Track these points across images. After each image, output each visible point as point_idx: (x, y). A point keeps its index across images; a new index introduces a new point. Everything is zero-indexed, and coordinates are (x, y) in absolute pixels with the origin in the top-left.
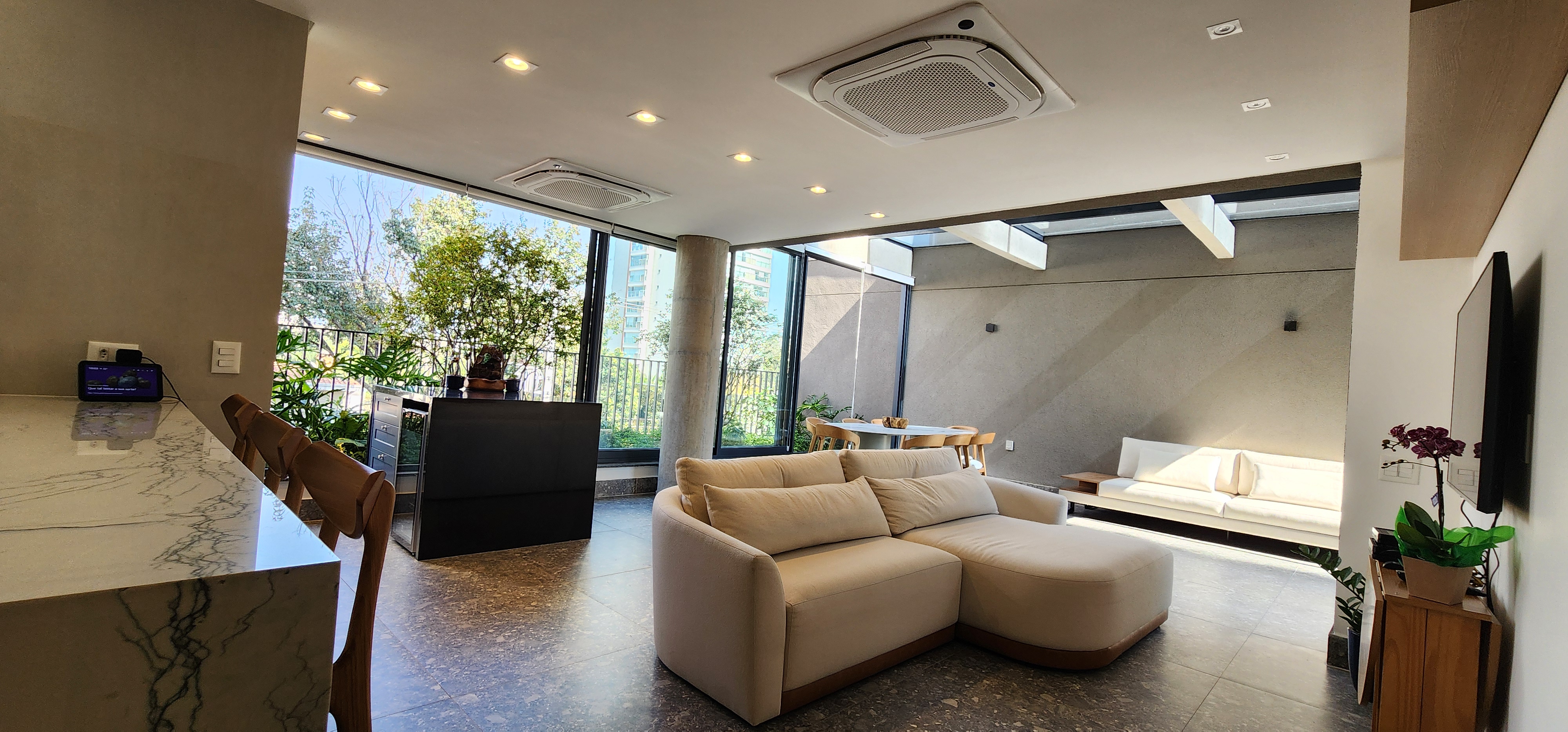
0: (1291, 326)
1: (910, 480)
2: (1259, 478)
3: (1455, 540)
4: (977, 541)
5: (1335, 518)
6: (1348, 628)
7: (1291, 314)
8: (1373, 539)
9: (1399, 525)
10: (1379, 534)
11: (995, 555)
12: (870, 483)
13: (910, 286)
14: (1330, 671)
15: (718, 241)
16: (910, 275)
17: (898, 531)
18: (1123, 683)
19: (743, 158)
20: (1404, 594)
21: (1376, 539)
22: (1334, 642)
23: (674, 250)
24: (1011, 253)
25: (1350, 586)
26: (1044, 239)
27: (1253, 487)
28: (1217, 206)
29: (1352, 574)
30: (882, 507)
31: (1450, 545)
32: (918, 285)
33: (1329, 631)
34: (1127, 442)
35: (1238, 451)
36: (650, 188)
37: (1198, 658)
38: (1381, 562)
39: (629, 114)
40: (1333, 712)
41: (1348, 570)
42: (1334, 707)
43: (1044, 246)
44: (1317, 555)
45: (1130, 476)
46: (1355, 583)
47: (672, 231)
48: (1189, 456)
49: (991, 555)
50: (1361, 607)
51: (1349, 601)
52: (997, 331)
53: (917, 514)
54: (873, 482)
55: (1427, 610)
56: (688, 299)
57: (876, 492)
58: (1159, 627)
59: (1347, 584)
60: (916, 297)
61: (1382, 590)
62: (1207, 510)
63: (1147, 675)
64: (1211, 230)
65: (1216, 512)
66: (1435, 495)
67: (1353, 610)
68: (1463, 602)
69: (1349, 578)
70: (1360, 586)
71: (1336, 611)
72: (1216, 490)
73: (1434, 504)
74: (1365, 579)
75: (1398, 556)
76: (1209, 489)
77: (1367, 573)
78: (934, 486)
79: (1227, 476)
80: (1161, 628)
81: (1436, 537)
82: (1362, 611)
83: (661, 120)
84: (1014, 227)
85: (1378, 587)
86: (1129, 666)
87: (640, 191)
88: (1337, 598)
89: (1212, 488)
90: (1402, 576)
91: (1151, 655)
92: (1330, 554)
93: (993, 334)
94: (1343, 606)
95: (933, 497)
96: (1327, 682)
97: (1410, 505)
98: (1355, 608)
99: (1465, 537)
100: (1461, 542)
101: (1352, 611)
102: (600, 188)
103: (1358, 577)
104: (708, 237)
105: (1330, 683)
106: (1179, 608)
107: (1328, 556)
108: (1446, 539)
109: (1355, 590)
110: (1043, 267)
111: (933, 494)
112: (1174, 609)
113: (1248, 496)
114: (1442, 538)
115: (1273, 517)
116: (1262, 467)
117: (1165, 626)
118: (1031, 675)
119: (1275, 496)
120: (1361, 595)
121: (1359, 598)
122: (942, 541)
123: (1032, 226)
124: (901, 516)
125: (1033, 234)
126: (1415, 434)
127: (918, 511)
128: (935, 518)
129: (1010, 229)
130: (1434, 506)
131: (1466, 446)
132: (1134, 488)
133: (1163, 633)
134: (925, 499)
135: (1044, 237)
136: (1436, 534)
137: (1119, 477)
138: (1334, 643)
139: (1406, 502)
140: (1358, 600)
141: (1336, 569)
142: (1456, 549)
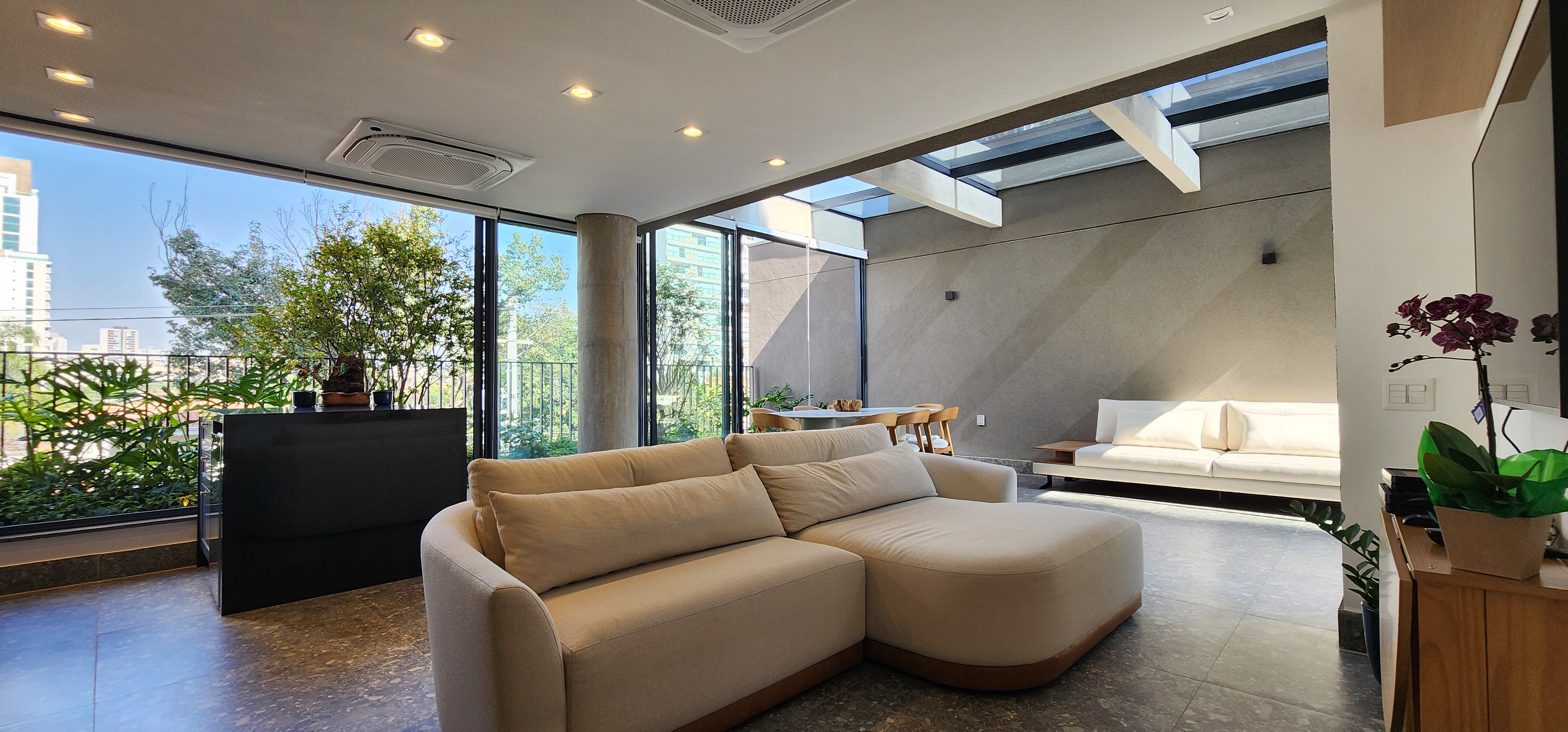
0: (1270, 258)
1: (815, 465)
2: (1249, 429)
3: (1518, 473)
4: (889, 532)
5: (1334, 466)
6: (1362, 603)
7: (1268, 245)
8: (1384, 484)
9: (1427, 460)
10: (1392, 477)
11: (905, 549)
12: (759, 472)
13: (863, 259)
14: (1344, 657)
15: (620, 218)
16: (863, 249)
17: (793, 528)
18: (1074, 703)
19: (581, 92)
20: (1443, 567)
21: (1389, 484)
22: (1347, 619)
23: (574, 233)
24: (959, 209)
25: (1360, 549)
26: (998, 194)
27: (1243, 440)
28: (1174, 130)
29: (1361, 533)
30: (773, 500)
31: (1515, 482)
32: (872, 258)
33: (1339, 607)
34: (1103, 404)
35: (1223, 403)
36: (502, 151)
37: (1177, 656)
38: (1399, 516)
39: (405, 37)
40: (1353, 718)
41: (1354, 528)
42: (1353, 712)
43: (998, 201)
44: (1314, 511)
45: (1109, 441)
46: (1365, 544)
47: (568, 210)
48: (1168, 413)
49: (901, 549)
50: (1376, 574)
51: (1359, 567)
52: (957, 298)
53: (821, 505)
54: (762, 469)
55: (1485, 591)
56: (592, 285)
57: (765, 482)
58: (1131, 617)
59: (1354, 547)
60: (871, 272)
61: (1407, 562)
62: (1194, 470)
63: (1107, 687)
64: (1170, 157)
65: (1205, 472)
66: (1479, 405)
67: (1366, 579)
68: (1541, 572)
69: (1356, 539)
70: (1372, 547)
71: (1344, 580)
72: (1203, 448)
73: (1478, 420)
74: (1378, 539)
75: (1427, 507)
76: (1195, 447)
77: (1381, 532)
78: (848, 469)
79: (1215, 431)
80: (1133, 618)
81: (1485, 471)
82: (1378, 580)
83: (450, 42)
84: (959, 180)
85: (1401, 559)
86: (1087, 678)
87: (494, 156)
88: (1345, 566)
89: (1199, 445)
90: (1437, 538)
91: (1117, 657)
92: (1330, 510)
93: (954, 302)
94: (1353, 575)
95: (844, 483)
96: (1341, 673)
97: (1436, 425)
98: (1369, 576)
99: (1533, 468)
100: (1527, 474)
101: (1365, 581)
102: (442, 155)
103: (1368, 536)
104: (608, 214)
105: (1346, 674)
106: (1158, 589)
107: (1327, 512)
108: (1503, 471)
109: (1367, 554)
110: (1001, 226)
111: (845, 480)
112: (1152, 591)
113: (1239, 451)
114: (1497, 472)
115: (1267, 472)
116: (1251, 417)
117: (1138, 615)
118: (954, 703)
119: (1268, 447)
120: (1374, 559)
121: (1373, 563)
122: (844, 537)
123: (978, 178)
124: (798, 510)
125: (984, 188)
126: (1439, 308)
127: (823, 501)
128: (845, 507)
129: (955, 182)
130: (1479, 423)
131: (1519, 323)
132: (1112, 452)
133: (1135, 625)
134: (832, 485)
135: (998, 191)
136: (1484, 466)
137: (1099, 443)
138: (1346, 621)
139: (1431, 423)
140: (1370, 566)
141: (1340, 528)
142: (1525, 487)
